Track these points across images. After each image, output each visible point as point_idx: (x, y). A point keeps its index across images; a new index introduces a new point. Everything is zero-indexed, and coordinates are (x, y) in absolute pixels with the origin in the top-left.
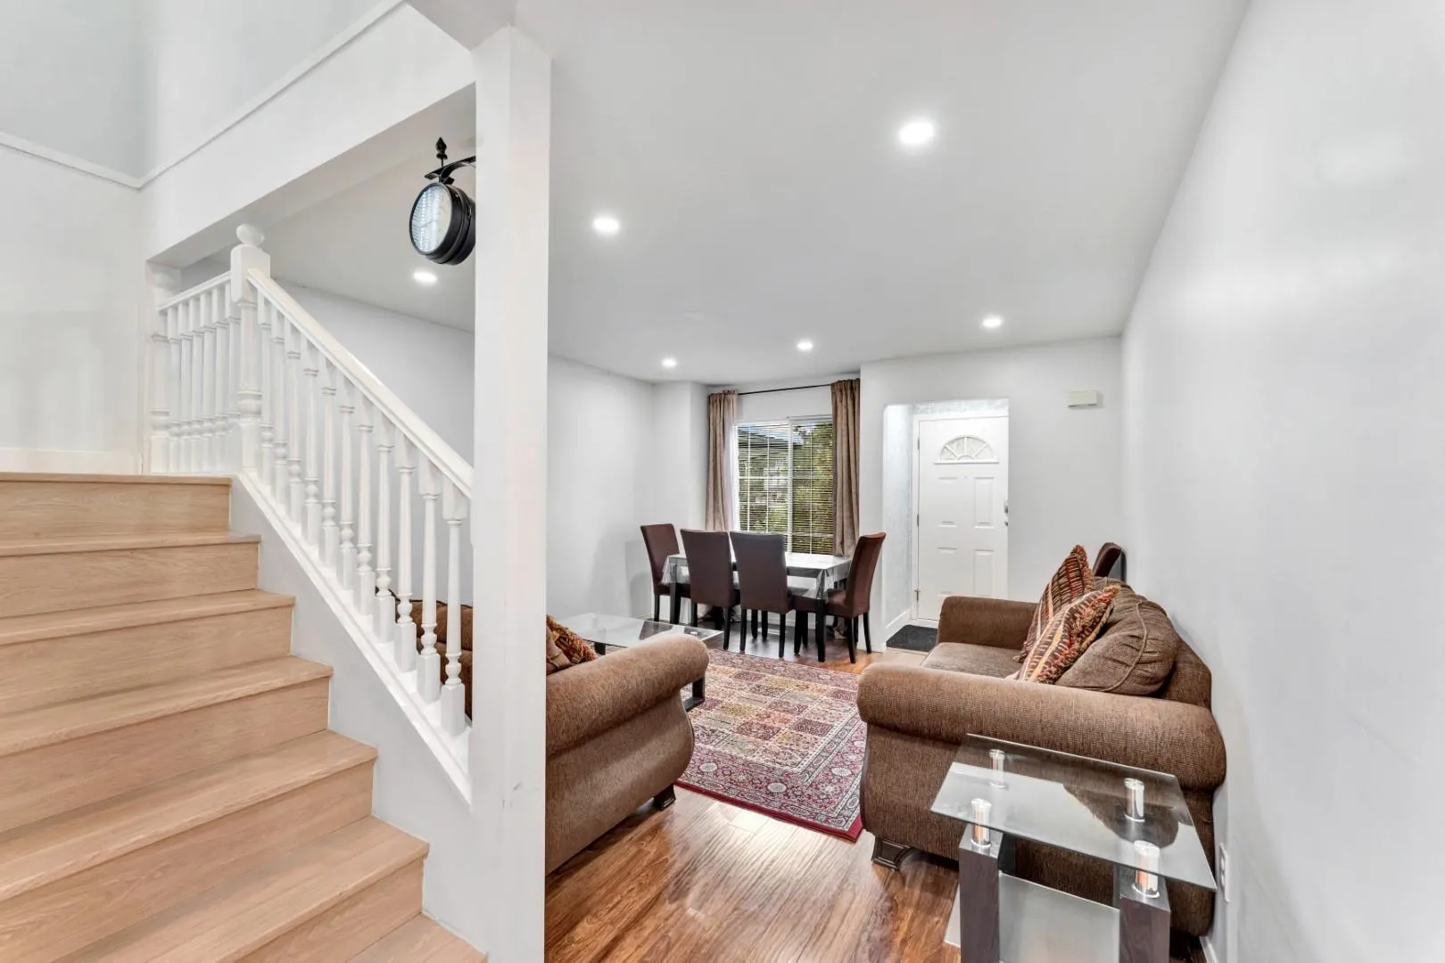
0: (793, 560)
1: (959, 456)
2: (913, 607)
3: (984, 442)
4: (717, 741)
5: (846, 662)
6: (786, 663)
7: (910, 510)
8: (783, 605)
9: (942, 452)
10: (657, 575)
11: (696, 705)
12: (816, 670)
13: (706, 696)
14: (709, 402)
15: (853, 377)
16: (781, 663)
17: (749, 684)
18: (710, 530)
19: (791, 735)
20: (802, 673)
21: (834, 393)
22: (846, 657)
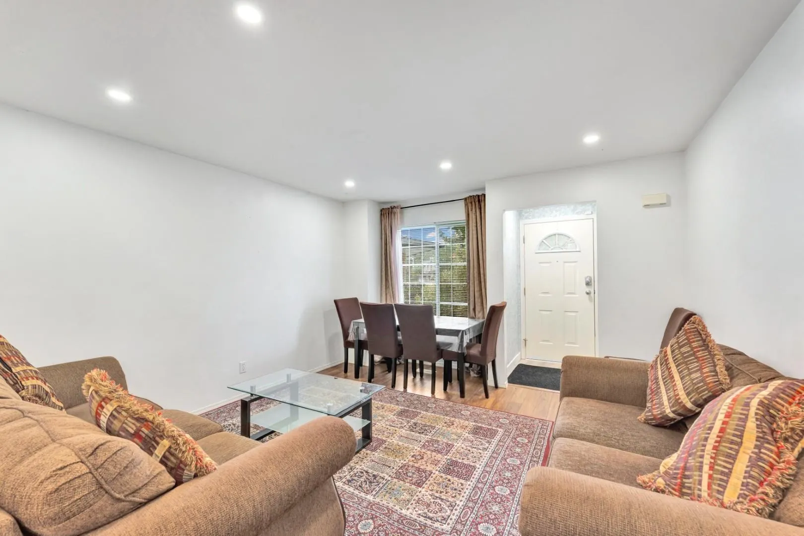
0: (441, 322)
1: (552, 248)
2: (523, 350)
3: (569, 238)
4: (377, 489)
5: (480, 397)
6: (436, 400)
7: (519, 284)
8: (434, 356)
9: (540, 245)
10: (346, 335)
11: (364, 447)
12: (459, 406)
13: (374, 435)
14: (381, 214)
15: (480, 193)
16: (433, 400)
17: (408, 422)
18: (384, 303)
19: (441, 480)
20: (448, 409)
21: (466, 205)
22: (481, 392)
